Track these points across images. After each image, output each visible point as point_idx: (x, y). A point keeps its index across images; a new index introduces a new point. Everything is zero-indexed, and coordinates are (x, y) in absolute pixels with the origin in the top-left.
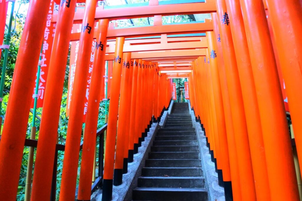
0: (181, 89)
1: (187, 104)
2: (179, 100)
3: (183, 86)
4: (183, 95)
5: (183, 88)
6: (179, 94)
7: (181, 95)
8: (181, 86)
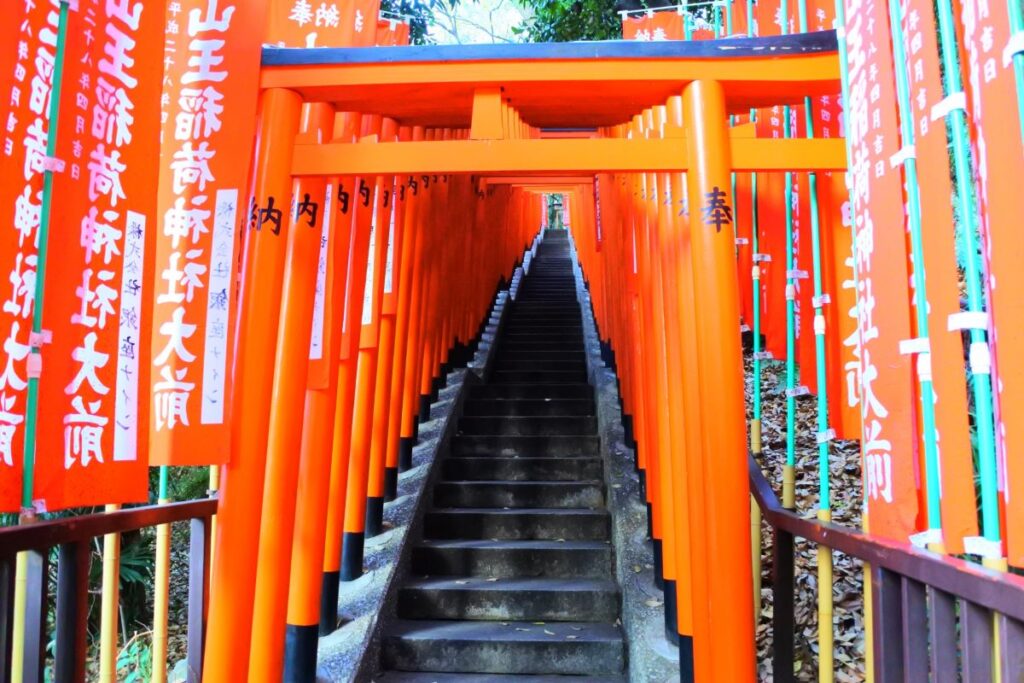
0: (556, 208)
1: (566, 231)
2: (551, 227)
3: (561, 202)
4: (560, 217)
5: (561, 205)
6: (553, 217)
7: (557, 220)
8: (556, 202)
